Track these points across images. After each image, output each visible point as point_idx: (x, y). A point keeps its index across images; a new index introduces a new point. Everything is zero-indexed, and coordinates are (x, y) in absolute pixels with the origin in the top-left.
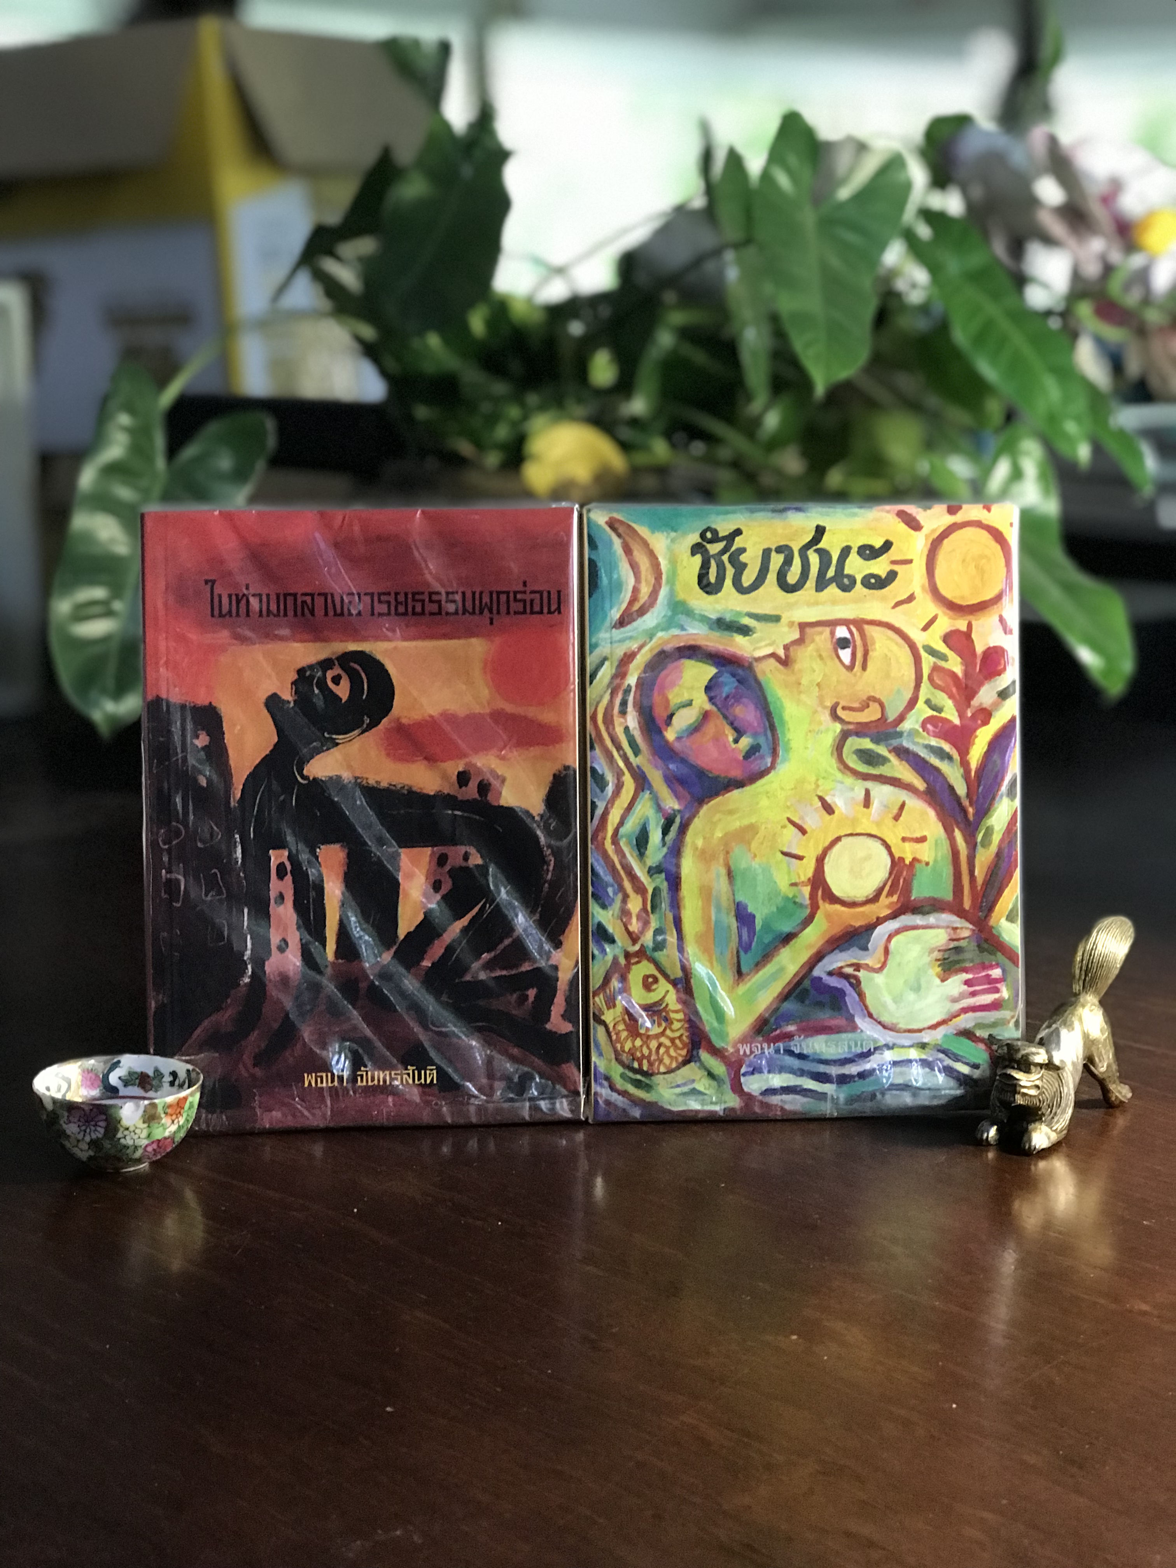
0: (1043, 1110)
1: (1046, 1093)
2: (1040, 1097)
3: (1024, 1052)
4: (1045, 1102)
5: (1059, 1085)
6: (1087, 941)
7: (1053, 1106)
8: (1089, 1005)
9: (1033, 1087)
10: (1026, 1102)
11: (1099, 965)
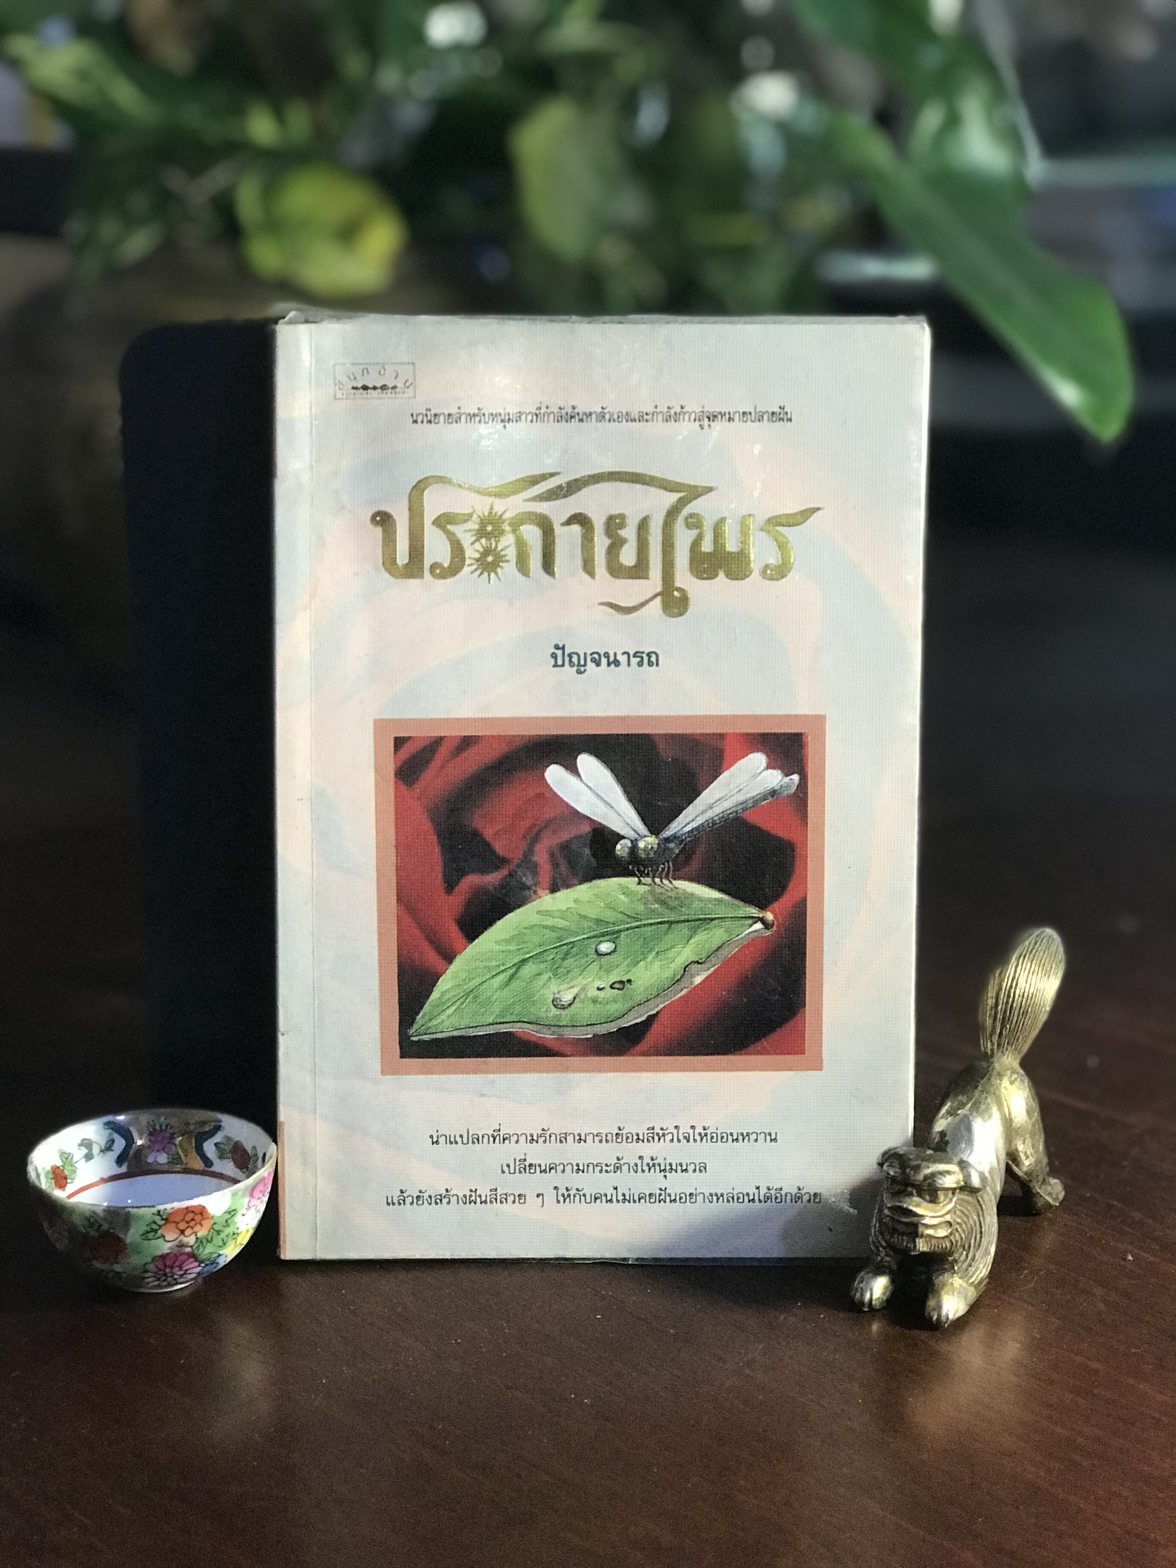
0: (956, 1256)
1: (960, 1231)
2: (952, 1238)
3: (928, 1171)
4: (959, 1244)
5: (978, 1216)
6: (1003, 975)
7: (969, 1247)
8: (1009, 1073)
9: (944, 1225)
10: (933, 1248)
11: (1021, 1011)
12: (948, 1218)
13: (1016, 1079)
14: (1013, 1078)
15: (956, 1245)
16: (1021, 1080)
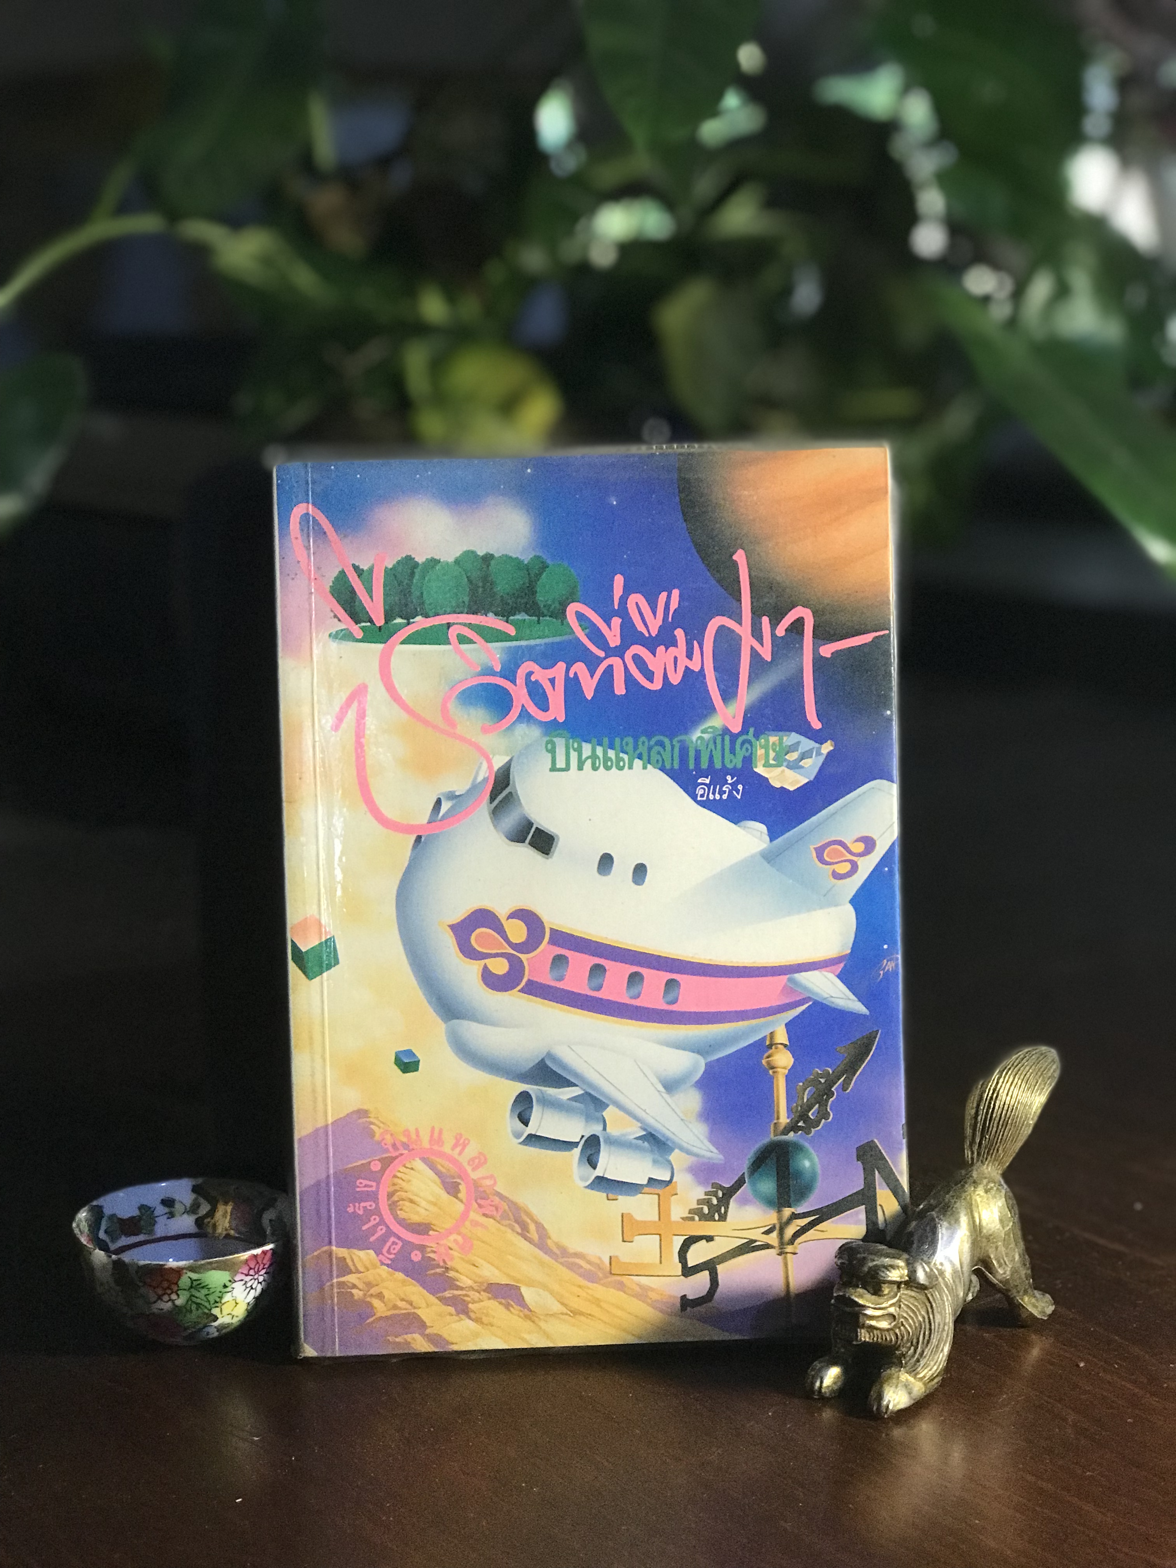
0: (903, 1350)
1: (907, 1326)
2: (897, 1331)
3: (871, 1264)
4: (905, 1338)
5: (928, 1313)
6: (985, 1086)
7: (918, 1343)
8: (985, 1181)
9: (887, 1317)
10: (875, 1339)
11: (1001, 1123)
12: (892, 1310)
13: (992, 1188)
14: (989, 1187)
15: (902, 1340)
16: (998, 1189)
